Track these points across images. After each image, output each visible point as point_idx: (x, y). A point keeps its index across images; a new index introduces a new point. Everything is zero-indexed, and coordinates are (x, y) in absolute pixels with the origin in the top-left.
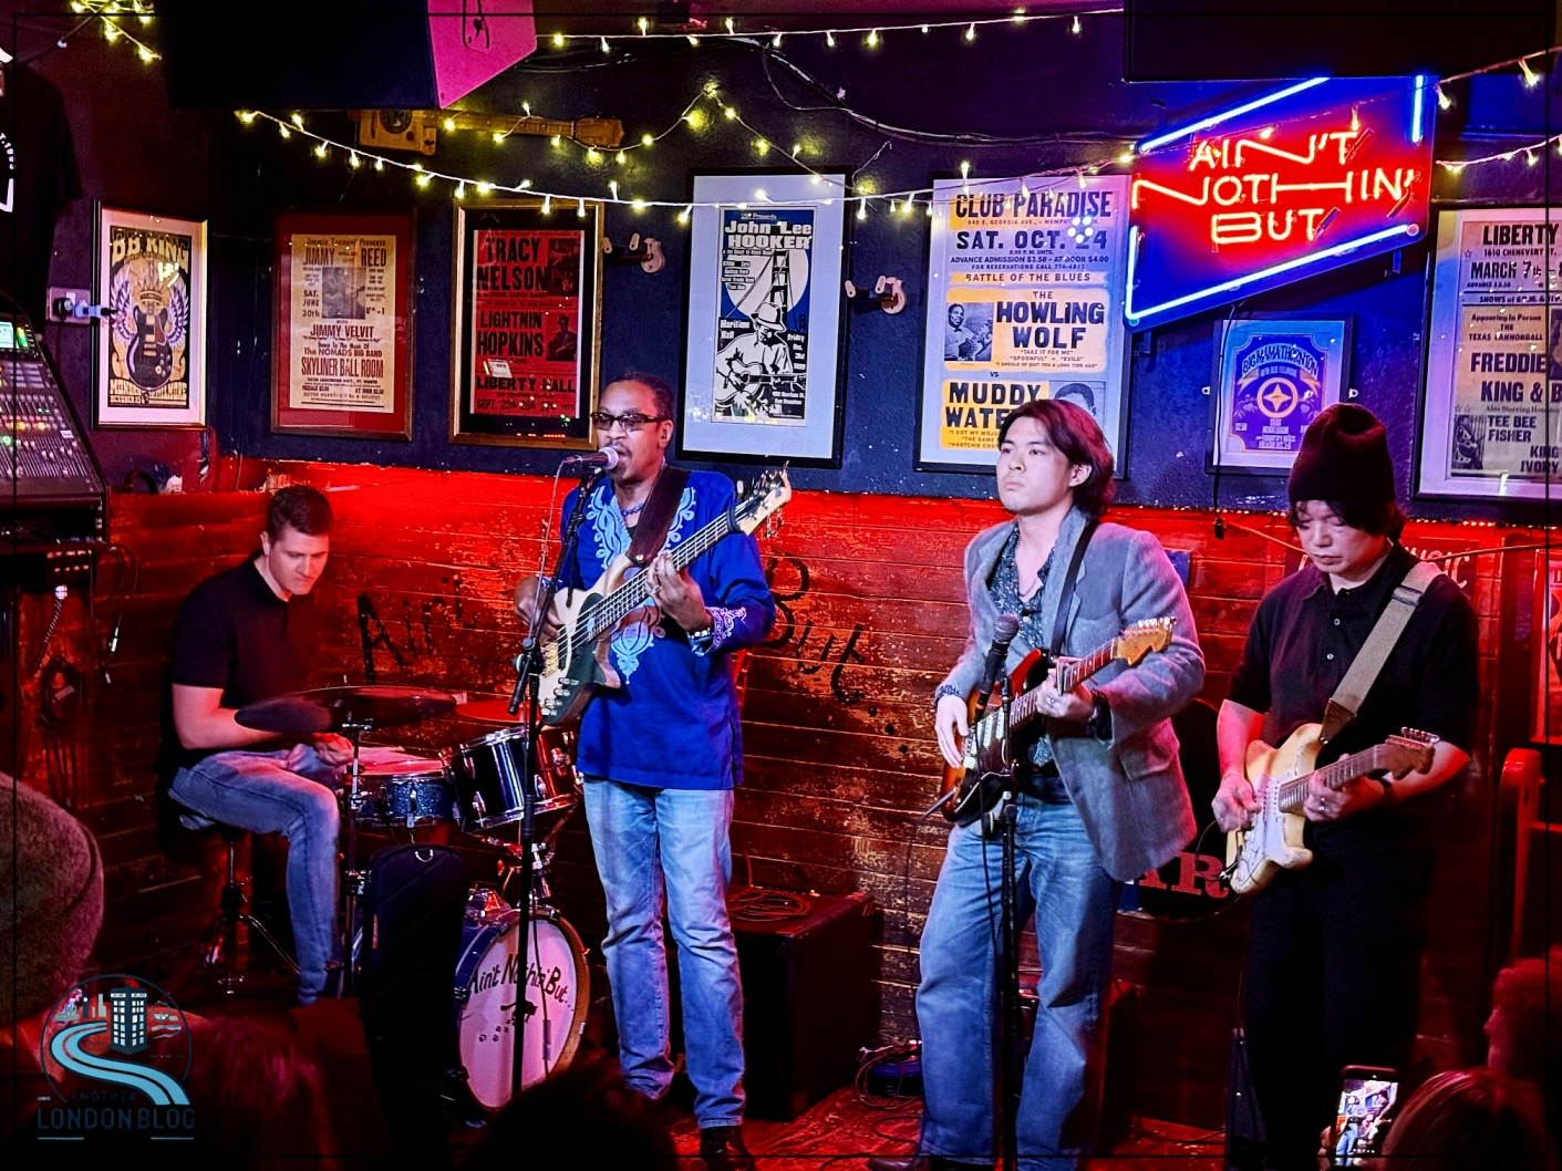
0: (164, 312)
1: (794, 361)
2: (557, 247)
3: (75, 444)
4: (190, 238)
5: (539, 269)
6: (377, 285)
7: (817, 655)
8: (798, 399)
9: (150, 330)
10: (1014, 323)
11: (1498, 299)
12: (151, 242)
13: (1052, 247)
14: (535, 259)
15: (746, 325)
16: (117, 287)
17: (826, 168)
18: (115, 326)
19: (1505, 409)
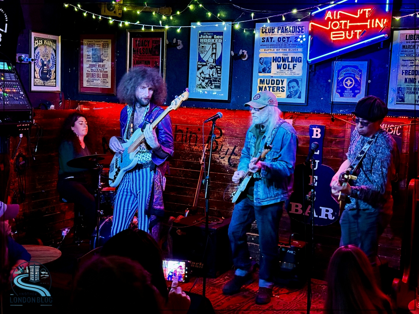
0: (49, 61)
1: (218, 73)
2: (154, 42)
3: (24, 95)
4: (56, 40)
5: (149, 49)
6: (106, 53)
7: (224, 154)
8: (219, 84)
9: (45, 65)
10: (277, 63)
11: (409, 55)
12: (45, 41)
13: (288, 41)
14: (148, 46)
15: (205, 64)
16: (36, 53)
17: (226, 20)
18: (35, 64)
19: (411, 85)
